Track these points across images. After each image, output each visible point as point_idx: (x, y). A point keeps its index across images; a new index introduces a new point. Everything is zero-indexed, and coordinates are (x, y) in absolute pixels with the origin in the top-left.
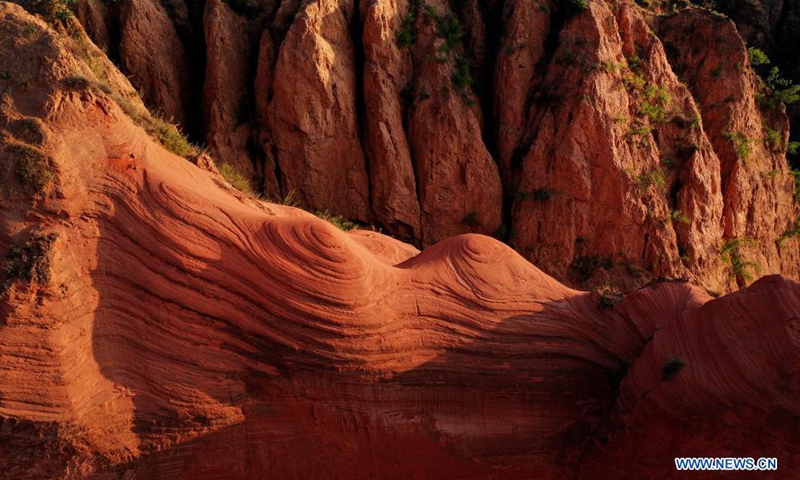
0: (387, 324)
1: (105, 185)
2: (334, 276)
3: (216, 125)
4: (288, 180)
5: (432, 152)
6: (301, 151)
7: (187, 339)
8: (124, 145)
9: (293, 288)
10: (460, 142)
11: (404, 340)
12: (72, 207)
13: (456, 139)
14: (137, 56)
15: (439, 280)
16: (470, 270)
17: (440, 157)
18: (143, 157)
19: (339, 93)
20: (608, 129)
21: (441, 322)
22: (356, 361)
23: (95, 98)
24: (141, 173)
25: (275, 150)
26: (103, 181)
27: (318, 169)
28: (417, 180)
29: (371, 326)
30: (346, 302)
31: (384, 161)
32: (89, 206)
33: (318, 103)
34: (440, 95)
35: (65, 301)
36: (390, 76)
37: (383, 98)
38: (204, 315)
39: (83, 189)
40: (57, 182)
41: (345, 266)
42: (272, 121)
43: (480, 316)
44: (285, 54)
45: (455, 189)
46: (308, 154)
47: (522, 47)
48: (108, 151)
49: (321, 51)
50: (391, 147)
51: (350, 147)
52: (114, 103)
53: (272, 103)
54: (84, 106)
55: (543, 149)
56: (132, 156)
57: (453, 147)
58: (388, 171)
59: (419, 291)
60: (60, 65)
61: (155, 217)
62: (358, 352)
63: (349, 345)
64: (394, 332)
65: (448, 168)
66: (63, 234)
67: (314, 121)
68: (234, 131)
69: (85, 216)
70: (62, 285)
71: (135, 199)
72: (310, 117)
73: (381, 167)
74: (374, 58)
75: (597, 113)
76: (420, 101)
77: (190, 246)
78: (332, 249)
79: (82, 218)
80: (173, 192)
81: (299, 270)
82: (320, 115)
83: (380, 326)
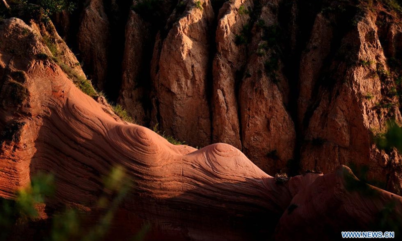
0: (165, 177)
1: (49, 103)
2: (143, 152)
3: (125, 85)
4: (164, 122)
5: (249, 110)
6: (172, 104)
7: (75, 174)
8: (60, 86)
9: (123, 155)
10: (266, 105)
11: (173, 186)
12: (33, 111)
13: (264, 102)
14: (85, 43)
15: (197, 161)
16: (214, 158)
17: (254, 114)
18: (68, 92)
19: (195, 70)
20: (360, 102)
21: (193, 181)
22: (148, 192)
23: (50, 64)
24: (66, 99)
25: (158, 103)
26: (48, 102)
27: (181, 116)
28: (240, 127)
29: (157, 177)
30: (146, 164)
31: (220, 114)
32: (41, 112)
33: (183, 76)
34: (257, 75)
35: (25, 151)
36: (229, 62)
37: (221, 75)
38: (83, 164)
39: (39, 104)
40: (28, 100)
41: (148, 147)
42: (157, 85)
43: (213, 180)
44: (165, 46)
45: (264, 135)
46: (176, 106)
47: (315, 48)
48: (52, 89)
49: (185, 45)
50: (224, 105)
51: (201, 104)
52: (58, 66)
53: (158, 74)
54: (45, 67)
55: (321, 113)
56: (63, 92)
57: (262, 107)
58: (222, 119)
59: (185, 165)
60: (36, 48)
61: (68, 119)
62: (149, 188)
63: (145, 184)
64: (169, 181)
65: (259, 121)
66: (28, 123)
67: (180, 86)
68: (134, 89)
69: (38, 116)
70: (25, 144)
71: (61, 111)
72: (178, 84)
73: (218, 117)
74: (220, 51)
75: (354, 92)
76: (246, 78)
77: (81, 133)
78: (144, 140)
79: (37, 117)
80: (78, 108)
81: (127, 147)
82: (184, 83)
83: (162, 177)
